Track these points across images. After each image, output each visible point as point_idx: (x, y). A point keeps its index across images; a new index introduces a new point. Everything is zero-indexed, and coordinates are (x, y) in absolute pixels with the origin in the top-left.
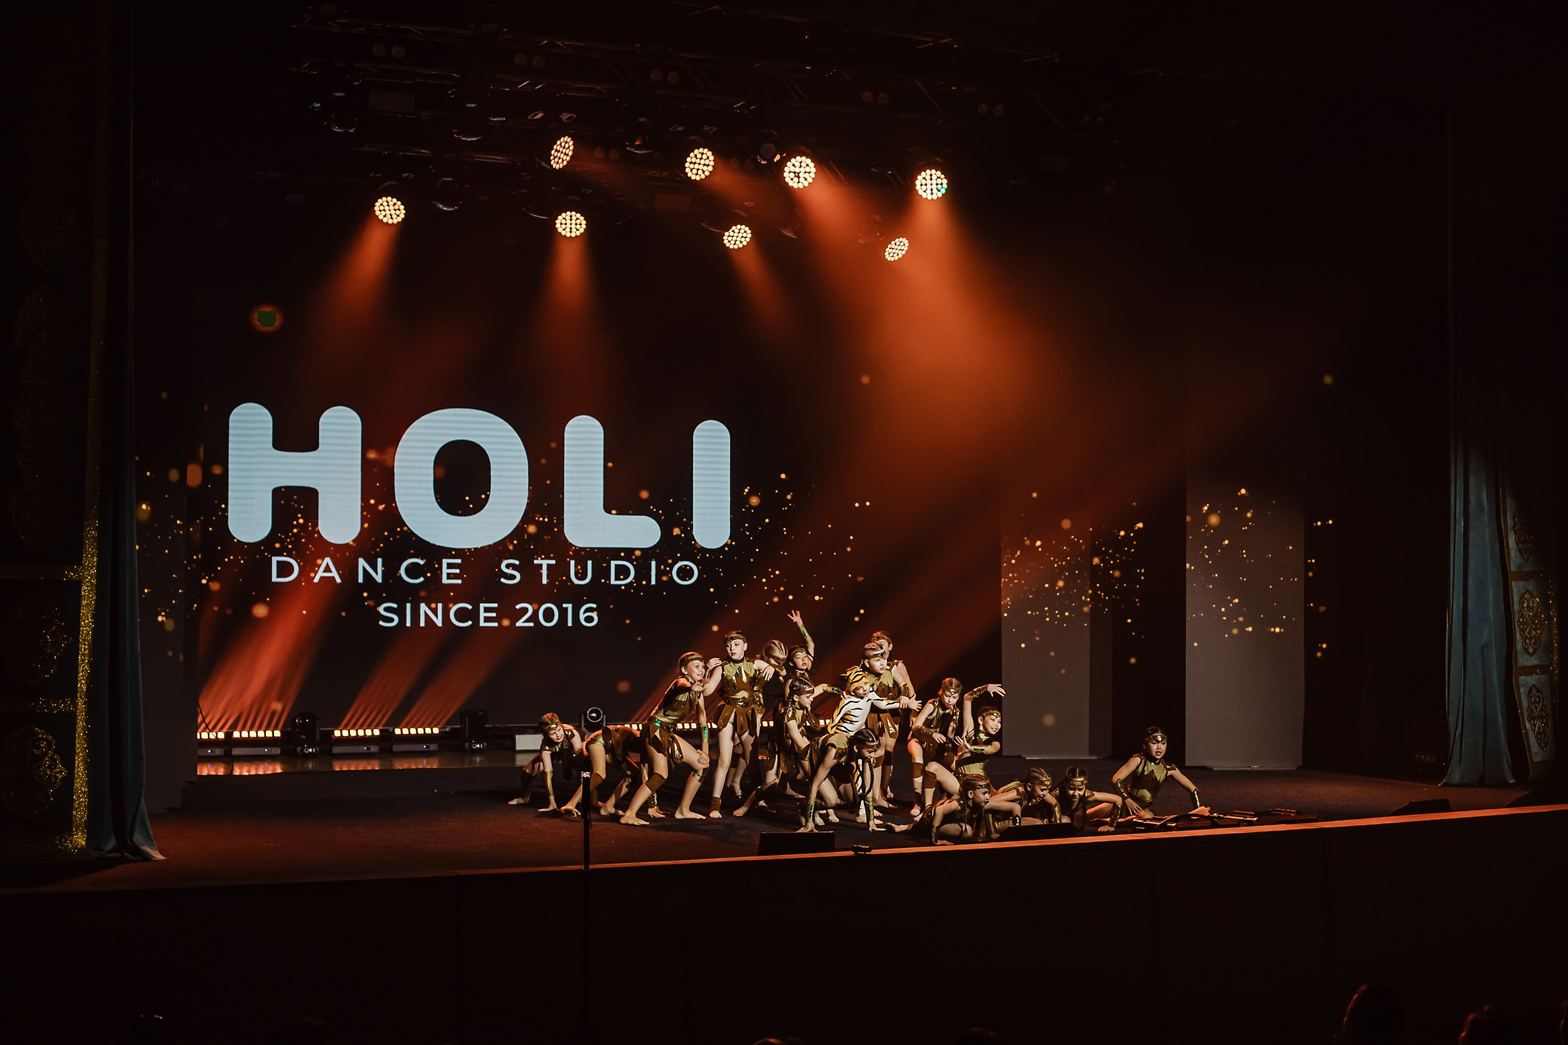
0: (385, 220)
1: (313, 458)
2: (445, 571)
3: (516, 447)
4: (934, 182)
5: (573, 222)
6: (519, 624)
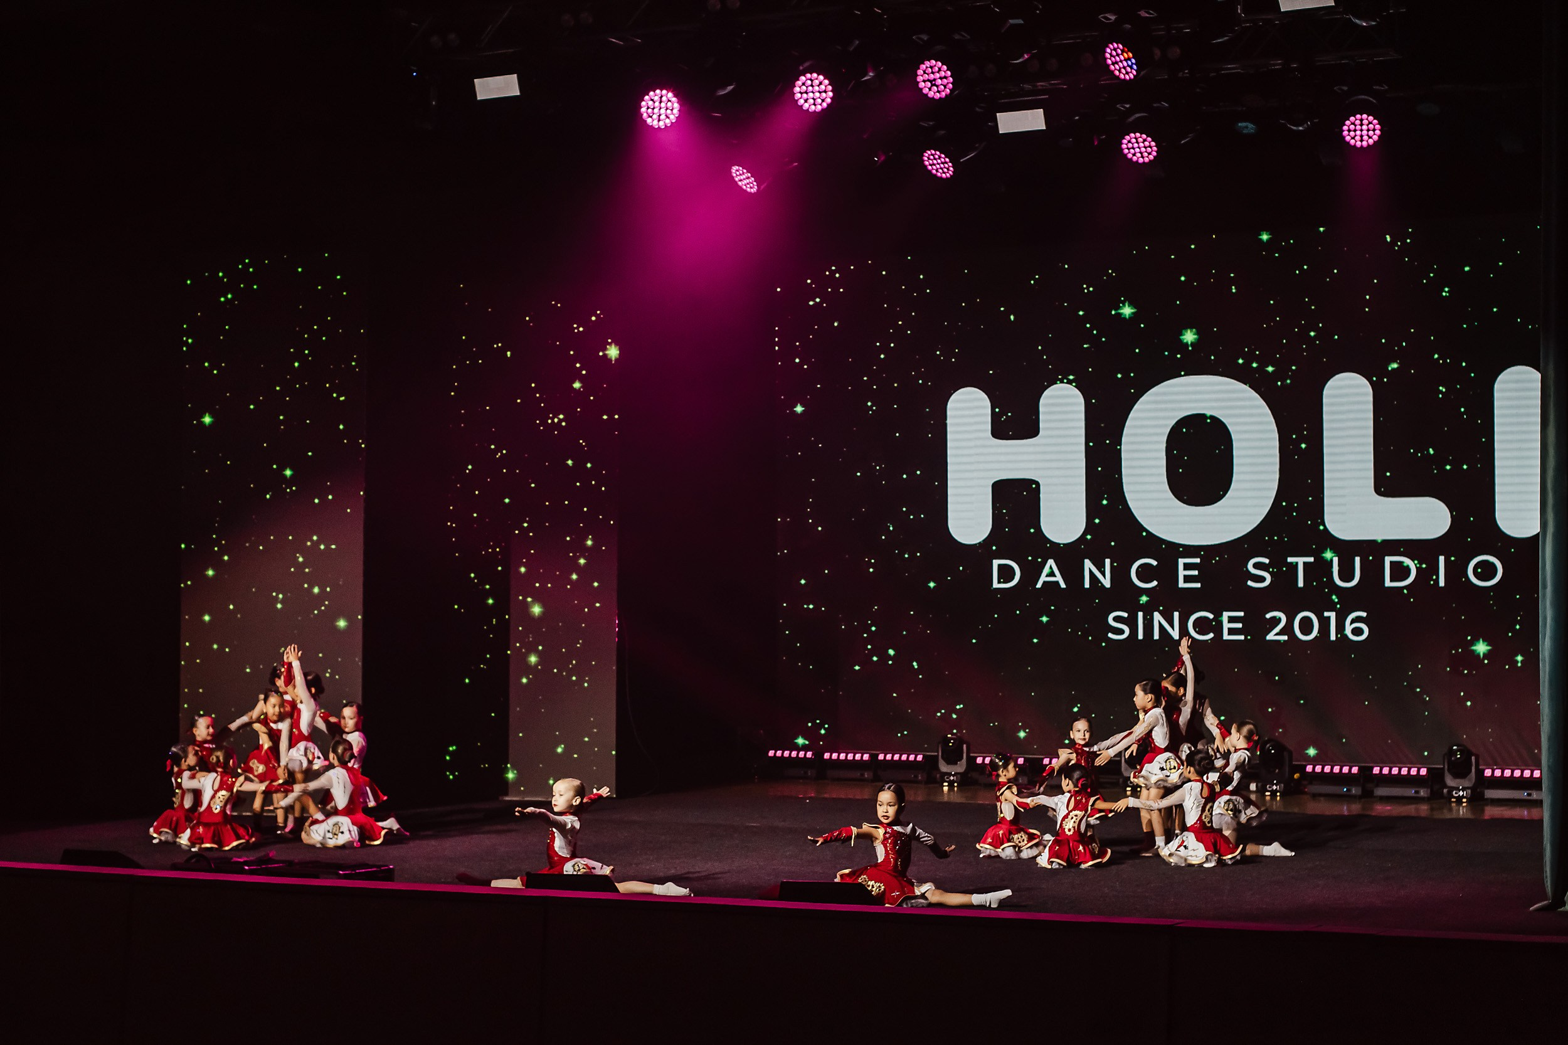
1: (1034, 445)
2: (1182, 573)
3: (1264, 418)
6: (1271, 637)
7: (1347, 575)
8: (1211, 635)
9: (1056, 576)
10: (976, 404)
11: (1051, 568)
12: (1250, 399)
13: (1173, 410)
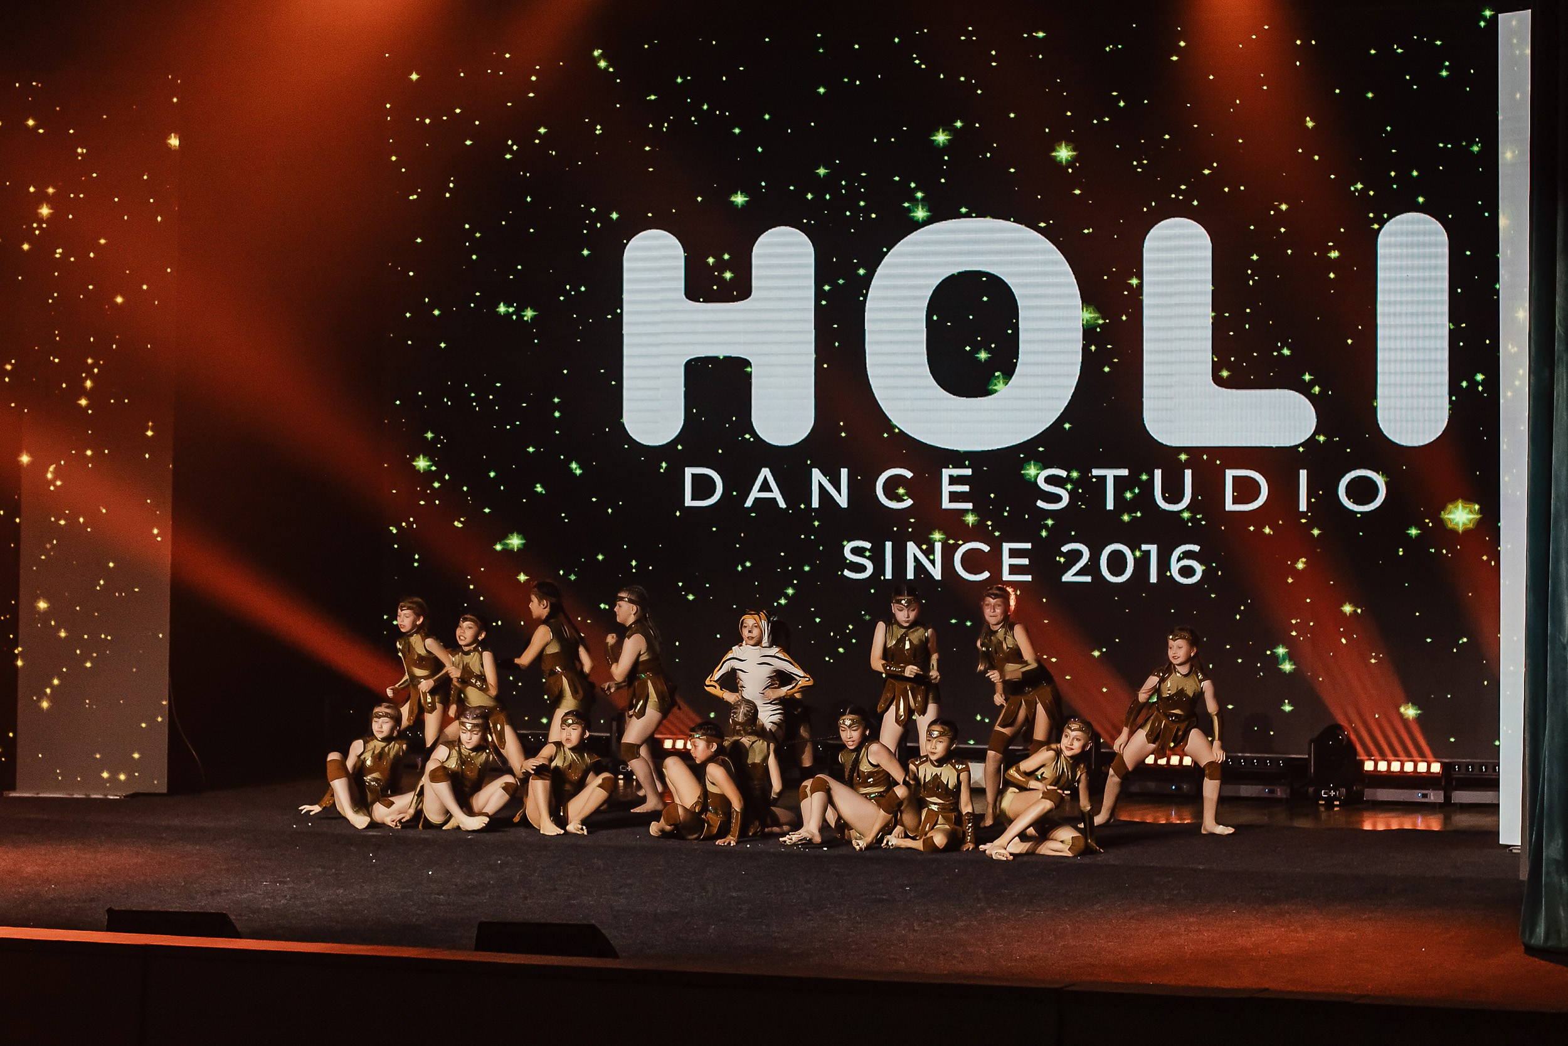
1: (744, 311)
2: (947, 489)
3: (1062, 280)
6: (1068, 577)
7: (1173, 492)
8: (986, 575)
9: (772, 491)
10: (664, 253)
11: (765, 477)
12: (1045, 252)
13: (938, 265)
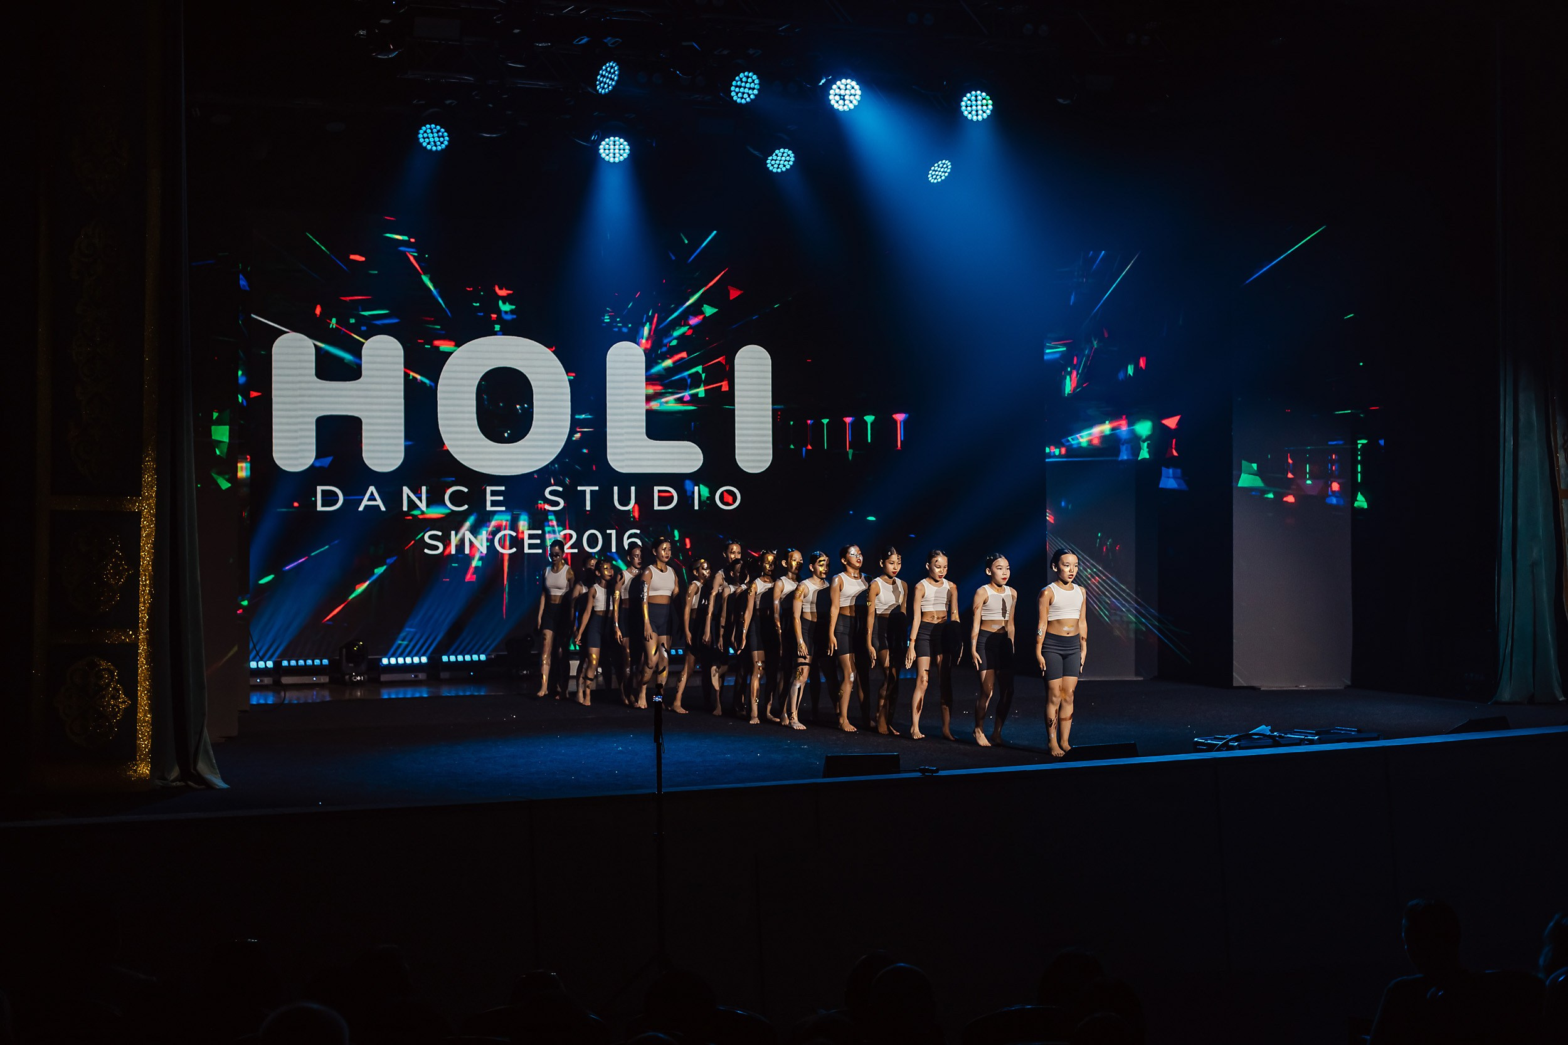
0: (429, 147)
1: (356, 387)
2: (489, 498)
3: (558, 372)
4: (979, 103)
5: (617, 147)
7: (624, 501)
8: (514, 551)
9: (376, 501)
11: (372, 492)
